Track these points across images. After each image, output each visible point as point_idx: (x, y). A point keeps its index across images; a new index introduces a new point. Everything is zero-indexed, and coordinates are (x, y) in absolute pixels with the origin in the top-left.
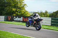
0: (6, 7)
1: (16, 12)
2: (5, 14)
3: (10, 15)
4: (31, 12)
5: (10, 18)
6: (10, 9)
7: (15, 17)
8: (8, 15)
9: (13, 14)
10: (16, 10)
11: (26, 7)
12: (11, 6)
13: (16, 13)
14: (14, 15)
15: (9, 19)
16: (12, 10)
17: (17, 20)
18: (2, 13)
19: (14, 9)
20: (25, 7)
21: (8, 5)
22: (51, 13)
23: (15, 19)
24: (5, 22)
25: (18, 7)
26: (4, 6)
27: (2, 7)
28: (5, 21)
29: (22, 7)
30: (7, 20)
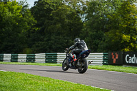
0: (107, 30)
1: (132, 44)
2: (104, 49)
3: (116, 51)
6: (116, 35)
7: (128, 55)
8: (112, 51)
9: (124, 48)
10: (131, 38)
12: (118, 29)
13: (131, 46)
14: (127, 50)
15: (114, 60)
16: (121, 39)
17: (133, 62)
18: (97, 45)
19: (125, 37)
21: (110, 26)
24: (105, 67)
25: (135, 30)
26: (103, 29)
27: (97, 32)
28: (104, 64)
30: (108, 61)
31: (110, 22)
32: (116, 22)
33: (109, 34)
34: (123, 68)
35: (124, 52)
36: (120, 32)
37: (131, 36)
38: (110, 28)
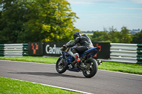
0: (26, 20)
1: (52, 34)
2: (24, 40)
3: (35, 41)
4: (88, 32)
5: (36, 47)
6: (36, 25)
7: (48, 46)
8: (32, 42)
9: (44, 38)
10: (51, 28)
11: (76, 19)
12: (37, 18)
13: (51, 37)
14: (47, 40)
15: (34, 51)
16: (41, 29)
17: (54, 53)
18: (16, 36)
19: (46, 27)
20: (72, 20)
21: (29, 15)
22: (137, 32)
23: (48, 49)
24: (24, 58)
25: (55, 19)
26: (22, 19)
27: (16, 22)
28: (24, 55)
29: (65, 21)
30: (28, 52)
31: (29, 11)
32: (36, 11)
33: (29, 24)
34: (43, 59)
35: (44, 42)
36: (40, 22)
37: (52, 25)
38: (29, 18)
